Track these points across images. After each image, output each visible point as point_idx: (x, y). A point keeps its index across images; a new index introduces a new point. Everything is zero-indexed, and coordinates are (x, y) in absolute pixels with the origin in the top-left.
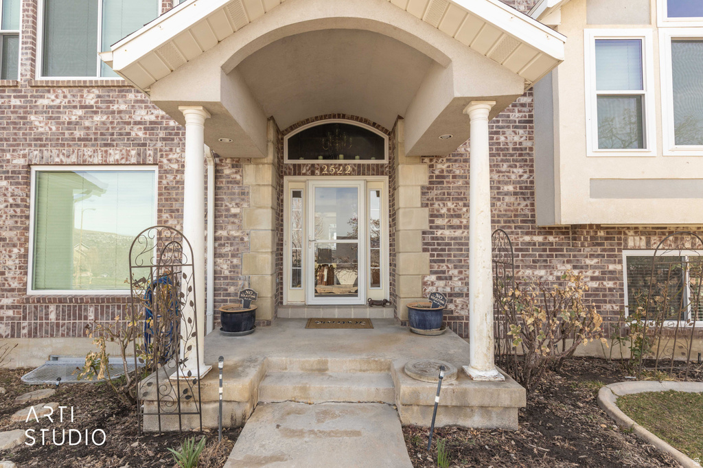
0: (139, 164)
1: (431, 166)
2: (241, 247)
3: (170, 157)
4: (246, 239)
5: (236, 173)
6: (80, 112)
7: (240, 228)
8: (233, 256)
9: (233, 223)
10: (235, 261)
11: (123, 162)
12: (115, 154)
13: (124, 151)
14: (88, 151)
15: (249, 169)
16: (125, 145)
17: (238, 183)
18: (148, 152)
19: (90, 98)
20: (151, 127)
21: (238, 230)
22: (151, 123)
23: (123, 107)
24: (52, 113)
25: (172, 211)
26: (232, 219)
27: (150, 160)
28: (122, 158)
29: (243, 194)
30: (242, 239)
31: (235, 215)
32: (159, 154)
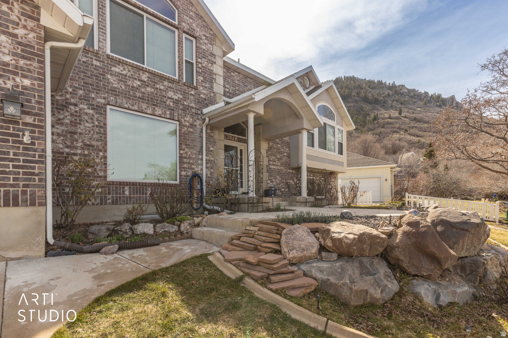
0: (170, 119)
1: (269, 143)
2: (214, 165)
3: (185, 119)
4: (216, 162)
5: (212, 132)
6: (139, 83)
7: (213, 157)
8: (211, 168)
9: (211, 154)
10: (212, 170)
11: (163, 116)
12: (159, 111)
13: (163, 110)
14: (144, 106)
15: (216, 132)
16: (164, 107)
17: (212, 137)
18: (175, 114)
19: (144, 77)
20: (176, 102)
21: (212, 158)
22: (176, 100)
23: (162, 88)
24: (122, 78)
25: (187, 145)
26: (211, 152)
27: (176, 118)
28: (163, 114)
29: (214, 142)
30: (214, 162)
31: (211, 151)
32: (180, 116)
